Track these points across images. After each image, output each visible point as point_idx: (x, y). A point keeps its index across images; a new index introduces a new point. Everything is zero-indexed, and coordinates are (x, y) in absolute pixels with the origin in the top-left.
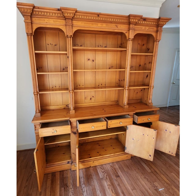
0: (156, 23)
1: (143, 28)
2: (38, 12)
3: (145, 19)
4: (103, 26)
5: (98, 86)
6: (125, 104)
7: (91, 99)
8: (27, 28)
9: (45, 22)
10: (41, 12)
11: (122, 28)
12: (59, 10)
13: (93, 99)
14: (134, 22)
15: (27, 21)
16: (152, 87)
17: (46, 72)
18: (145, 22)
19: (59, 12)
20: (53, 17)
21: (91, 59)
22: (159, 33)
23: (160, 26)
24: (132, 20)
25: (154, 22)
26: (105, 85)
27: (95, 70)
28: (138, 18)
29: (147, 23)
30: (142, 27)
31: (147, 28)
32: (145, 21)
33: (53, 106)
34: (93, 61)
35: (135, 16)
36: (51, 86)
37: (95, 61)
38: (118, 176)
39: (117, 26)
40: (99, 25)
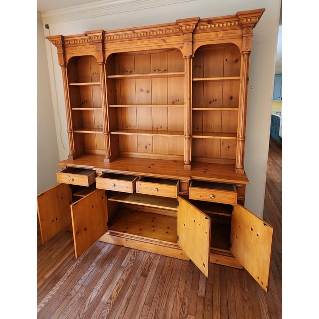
0: (237, 23)
1: (213, 35)
2: (69, 41)
3: (210, 22)
4: (143, 44)
5: (156, 129)
6: (186, 163)
7: (146, 147)
8: (60, 60)
9: (78, 50)
10: (72, 41)
11: (174, 42)
12: (86, 35)
13: (149, 147)
14: (188, 30)
15: (60, 53)
16: (240, 139)
17: (91, 107)
18: (213, 26)
19: (87, 37)
20: (83, 43)
21: (145, 89)
22: (244, 39)
23: (244, 26)
24: (184, 28)
25: (231, 22)
26: (168, 128)
27: (152, 106)
28: (193, 23)
29: (217, 26)
30: (210, 33)
31: (221, 34)
32: (212, 23)
33: (100, 151)
34: (148, 92)
35: (186, 21)
36: (96, 125)
37: (150, 92)
38: (144, 275)
39: (164, 40)
40: (138, 43)
